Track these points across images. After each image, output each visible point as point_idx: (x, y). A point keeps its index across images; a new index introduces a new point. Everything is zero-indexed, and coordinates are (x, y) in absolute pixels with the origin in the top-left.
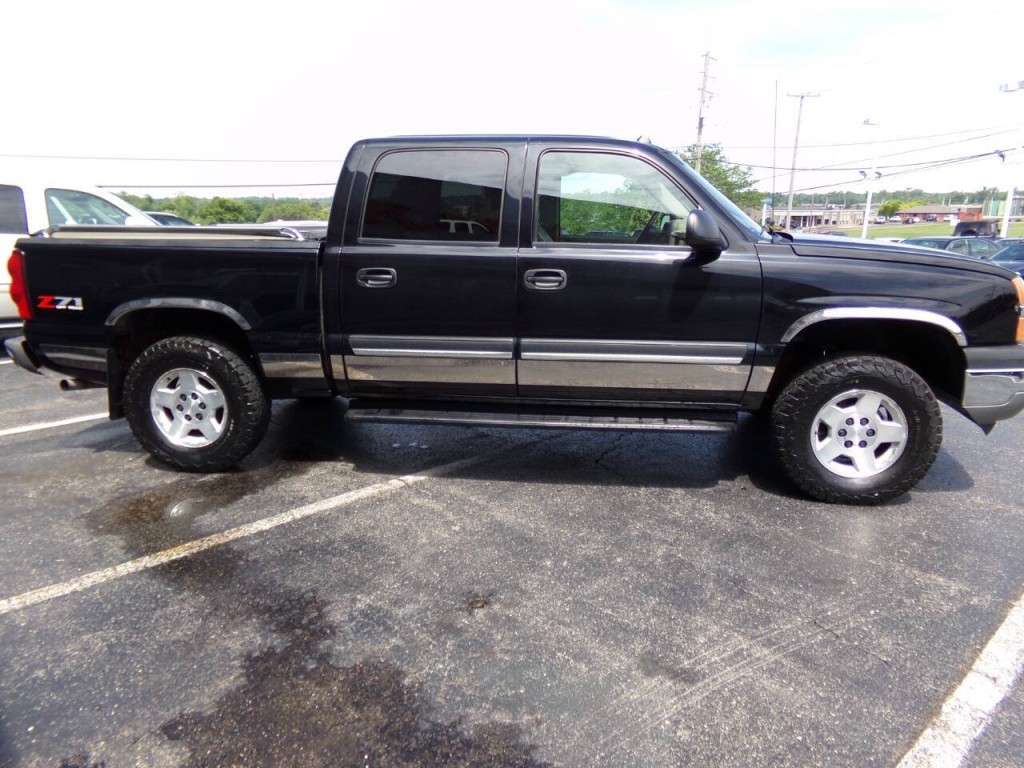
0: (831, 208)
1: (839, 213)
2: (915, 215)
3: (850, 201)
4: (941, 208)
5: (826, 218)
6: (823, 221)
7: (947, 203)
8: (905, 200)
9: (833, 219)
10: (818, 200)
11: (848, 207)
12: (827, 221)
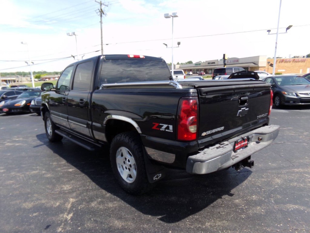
0: (18, 77)
1: (21, 78)
2: (46, 78)
3: (24, 74)
4: (53, 76)
5: (17, 80)
6: (16, 81)
7: (54, 75)
8: (42, 74)
9: (20, 80)
10: (12, 74)
11: (24, 76)
12: (18, 81)
